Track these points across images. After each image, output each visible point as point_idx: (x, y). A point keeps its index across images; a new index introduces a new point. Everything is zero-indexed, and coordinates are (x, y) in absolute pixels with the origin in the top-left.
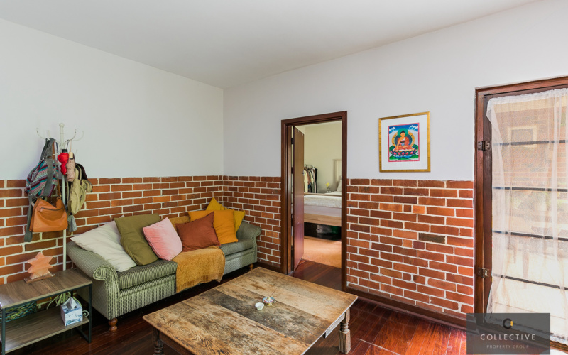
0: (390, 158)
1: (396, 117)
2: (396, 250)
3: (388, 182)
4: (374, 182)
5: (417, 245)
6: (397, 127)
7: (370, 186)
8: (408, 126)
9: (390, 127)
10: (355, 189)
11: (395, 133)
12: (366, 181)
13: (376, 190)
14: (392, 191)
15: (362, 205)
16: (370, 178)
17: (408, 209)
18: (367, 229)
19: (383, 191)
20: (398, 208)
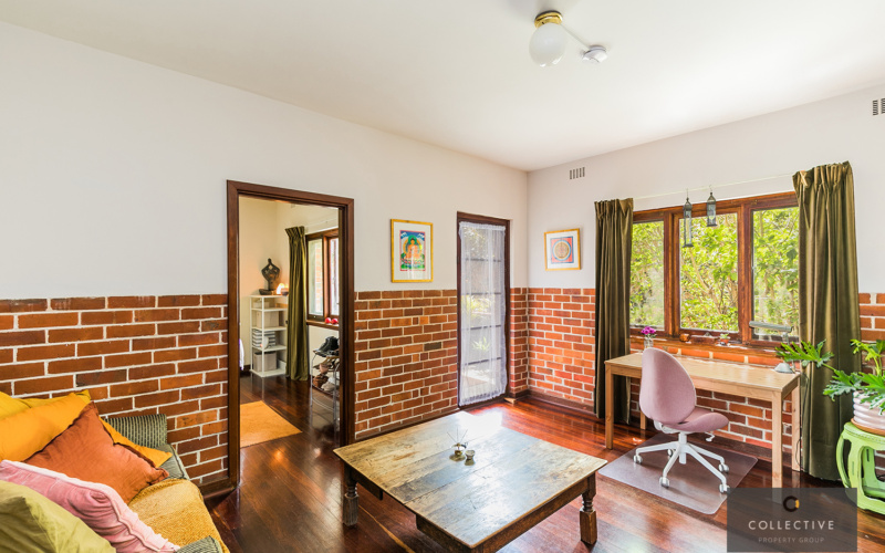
0: (402, 266)
1: (408, 222)
2: (408, 368)
3: (398, 294)
4: (386, 294)
5: (424, 357)
6: (409, 233)
7: (381, 299)
8: (416, 234)
9: (402, 232)
10: (364, 306)
11: (406, 238)
12: (375, 294)
13: (387, 305)
14: (404, 303)
15: (373, 325)
16: (381, 290)
17: (416, 321)
18: (377, 354)
19: (395, 304)
20: (407, 322)
